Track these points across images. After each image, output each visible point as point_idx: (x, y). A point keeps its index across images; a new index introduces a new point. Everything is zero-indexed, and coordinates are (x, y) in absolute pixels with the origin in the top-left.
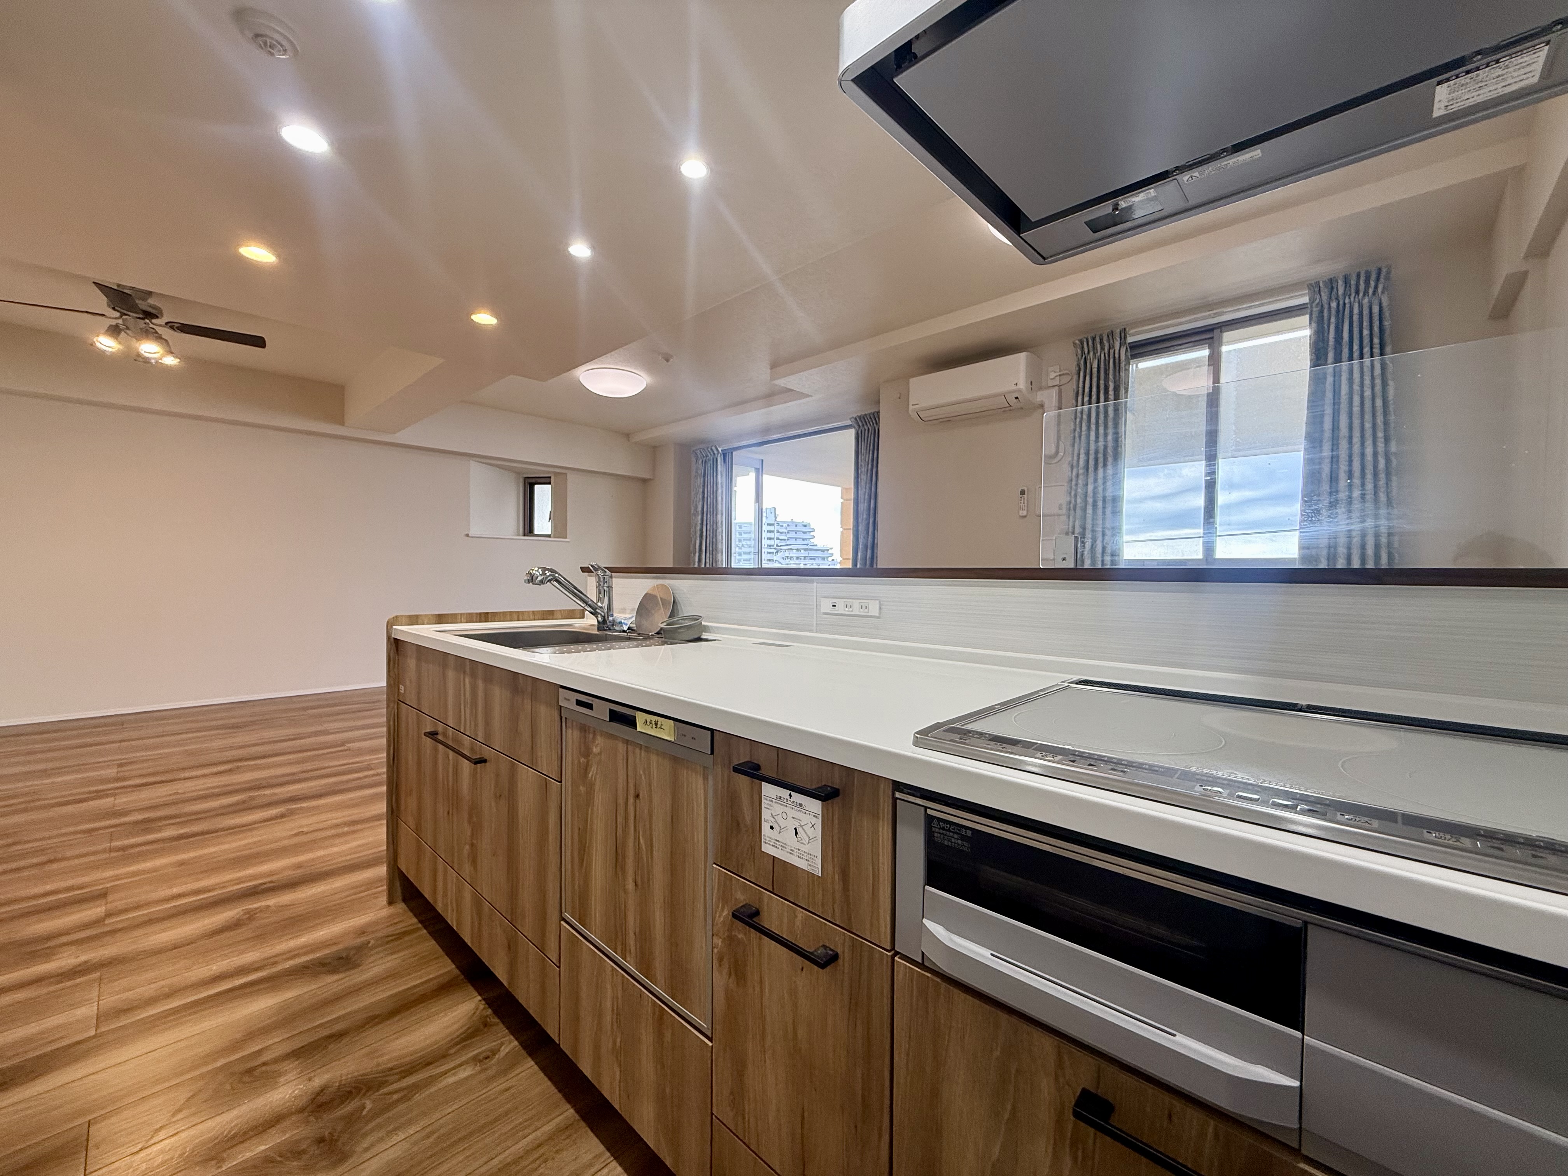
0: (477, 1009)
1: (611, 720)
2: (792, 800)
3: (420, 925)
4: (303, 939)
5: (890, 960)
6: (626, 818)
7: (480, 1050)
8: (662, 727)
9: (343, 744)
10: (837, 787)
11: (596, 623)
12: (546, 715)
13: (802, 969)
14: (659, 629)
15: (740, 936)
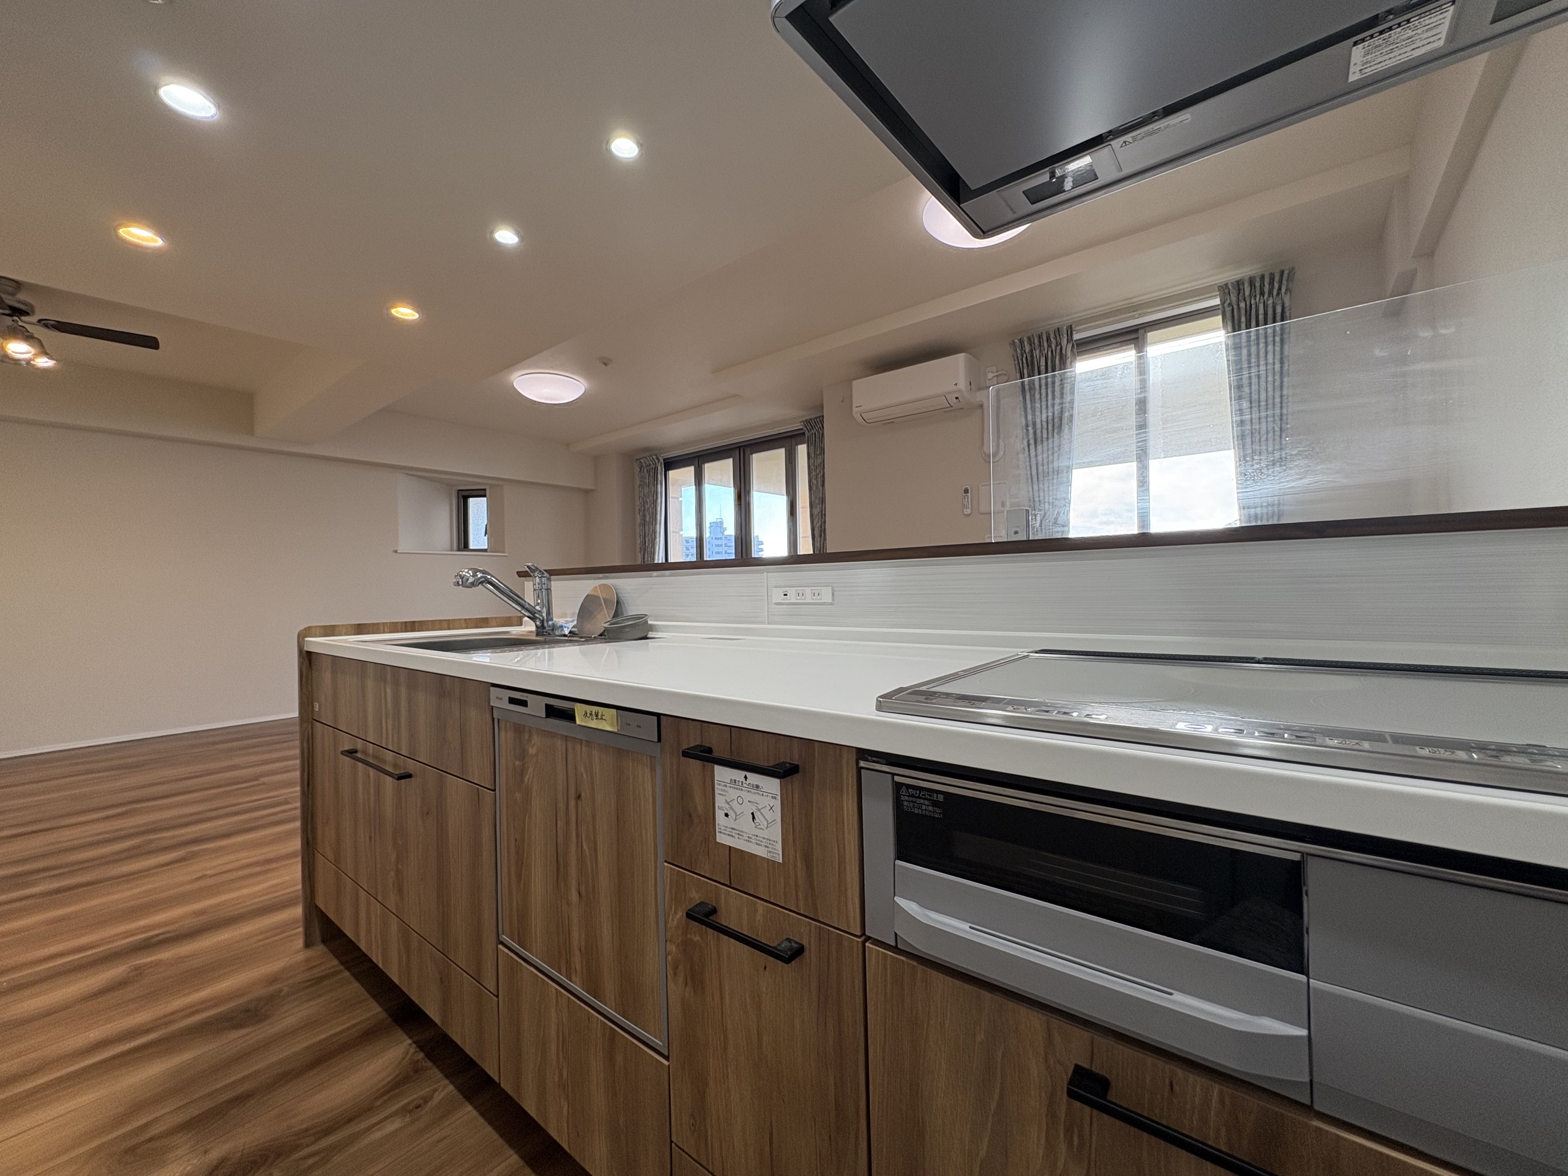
0: (407, 1054)
1: (548, 716)
2: (747, 783)
3: (342, 967)
4: (204, 993)
5: (860, 946)
6: (568, 823)
7: (410, 1098)
8: (604, 718)
9: (256, 778)
10: (796, 763)
11: (534, 628)
12: (476, 719)
13: (765, 968)
14: (603, 629)
15: (697, 938)
